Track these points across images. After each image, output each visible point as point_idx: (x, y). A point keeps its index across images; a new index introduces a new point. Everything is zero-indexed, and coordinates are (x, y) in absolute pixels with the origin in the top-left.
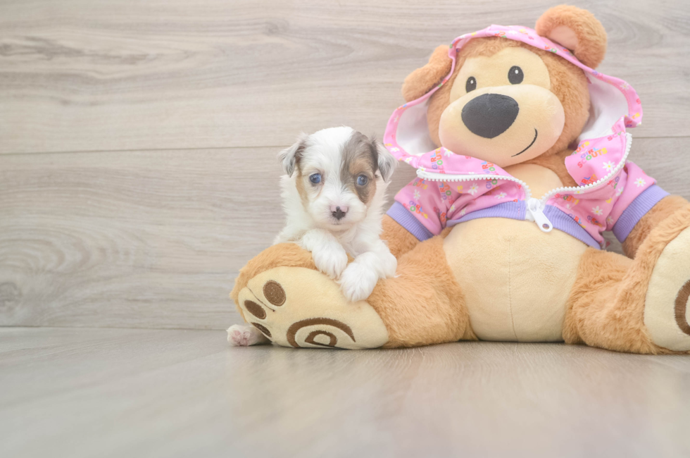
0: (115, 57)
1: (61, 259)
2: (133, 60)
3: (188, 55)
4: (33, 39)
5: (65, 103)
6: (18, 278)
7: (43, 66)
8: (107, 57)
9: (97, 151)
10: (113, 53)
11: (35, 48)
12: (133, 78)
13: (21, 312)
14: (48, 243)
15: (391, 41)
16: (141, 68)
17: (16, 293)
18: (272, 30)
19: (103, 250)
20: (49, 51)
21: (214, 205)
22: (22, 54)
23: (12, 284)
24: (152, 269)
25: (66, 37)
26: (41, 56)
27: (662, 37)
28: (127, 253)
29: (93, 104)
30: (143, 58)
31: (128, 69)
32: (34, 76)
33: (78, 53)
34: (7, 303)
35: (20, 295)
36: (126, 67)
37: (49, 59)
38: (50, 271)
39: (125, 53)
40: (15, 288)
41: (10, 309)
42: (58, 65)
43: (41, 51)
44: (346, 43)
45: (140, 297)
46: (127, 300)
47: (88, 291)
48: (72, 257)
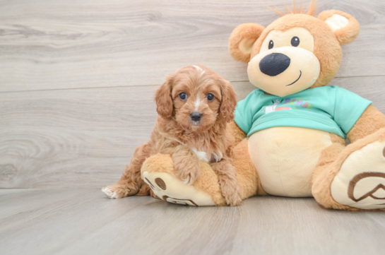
0: (64, 35)
1: (38, 151)
2: (74, 37)
3: (104, 33)
4: (17, 26)
5: (37, 62)
6: (14, 161)
7: (23, 41)
8: (59, 36)
10: (62, 33)
11: (18, 31)
12: (74, 48)
13: (17, 180)
14: (31, 142)
15: (220, 23)
16: (79, 42)
17: (14, 170)
18: (152, 18)
19: (61, 145)
20: (27, 32)
21: (122, 119)
22: (11, 34)
24: (89, 155)
25: (35, 24)
26: (22, 35)
27: (375, 18)
28: (75, 147)
29: (52, 63)
30: (79, 35)
31: (71, 42)
32: (18, 47)
33: (43, 33)
34: (10, 176)
35: (16, 171)
36: (71, 41)
37: (26, 37)
38: (32, 158)
39: (69, 33)
40: (13, 167)
41: (11, 179)
42: (33, 40)
43: (21, 32)
44: (194, 24)
45: (83, 171)
46: (76, 173)
47: (54, 168)
48: (44, 149)
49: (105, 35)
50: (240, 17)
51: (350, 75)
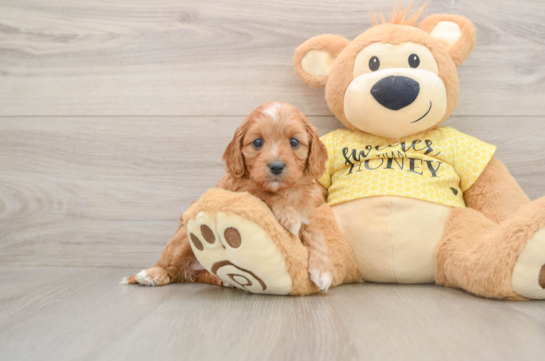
0: (48, 36)
1: (3, 207)
2: (64, 38)
3: (112, 36)
5: (4, 73)
9: (33, 116)
10: (46, 32)
12: (64, 55)
15: (284, 31)
16: (72, 46)
18: (185, 18)
19: (39, 201)
21: (136, 164)
24: (82, 216)
27: (498, 36)
28: (60, 203)
29: (29, 75)
30: (73, 37)
31: (61, 47)
33: (15, 31)
36: (58, 45)
39: (57, 32)
44: (246, 31)
45: (72, 240)
46: (61, 243)
47: (27, 235)
48: (12, 206)
49: (112, 38)
50: (313, 24)
51: (463, 113)
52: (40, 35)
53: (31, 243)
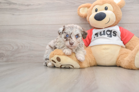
0: (24, 5)
1: (13, 48)
2: (28, 5)
3: (40, 4)
5: (13, 15)
6: (4, 52)
7: (8, 7)
9: (20, 25)
10: (23, 4)
11: (6, 3)
12: (28, 9)
13: (5, 59)
14: (10, 45)
16: (30, 7)
17: (4, 55)
19: (22, 46)
20: (10, 3)
21: (46, 37)
22: (4, 4)
23: (3, 53)
24: (33, 50)
26: (8, 4)
28: (27, 47)
29: (19, 15)
30: (30, 5)
31: (27, 7)
32: (6, 9)
33: (16, 4)
34: (2, 57)
35: (5, 56)
36: (26, 7)
37: (9, 5)
38: (11, 51)
39: (26, 4)
40: (3, 54)
41: (3, 59)
42: (12, 6)
43: (8, 3)
44: (74, 2)
45: (30, 56)
46: (28, 57)
47: (19, 55)
48: (15, 48)
51: (131, 22)
52: (22, 5)
53: (20, 57)
